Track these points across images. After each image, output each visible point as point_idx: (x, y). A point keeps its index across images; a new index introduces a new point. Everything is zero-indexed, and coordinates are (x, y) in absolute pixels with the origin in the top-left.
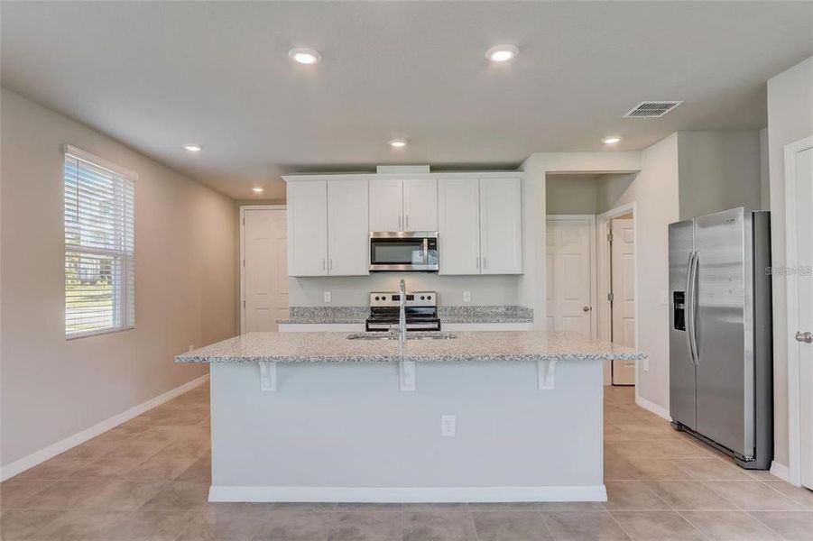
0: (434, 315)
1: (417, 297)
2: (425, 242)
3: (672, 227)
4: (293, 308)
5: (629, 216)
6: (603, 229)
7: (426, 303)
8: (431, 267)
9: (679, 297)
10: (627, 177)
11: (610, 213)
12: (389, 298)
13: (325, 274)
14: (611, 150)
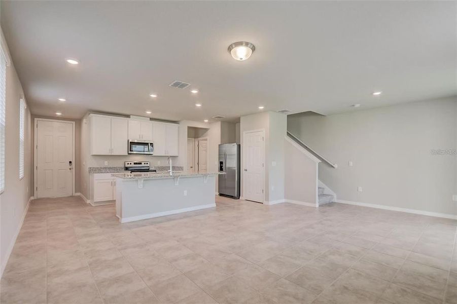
0: (149, 169)
1: (143, 163)
2: (149, 144)
3: (219, 145)
4: (90, 168)
5: (206, 140)
6: (197, 143)
7: (146, 165)
8: (151, 153)
9: (221, 163)
10: (206, 130)
11: (200, 139)
12: (132, 163)
13: (110, 154)
14: (206, 123)
